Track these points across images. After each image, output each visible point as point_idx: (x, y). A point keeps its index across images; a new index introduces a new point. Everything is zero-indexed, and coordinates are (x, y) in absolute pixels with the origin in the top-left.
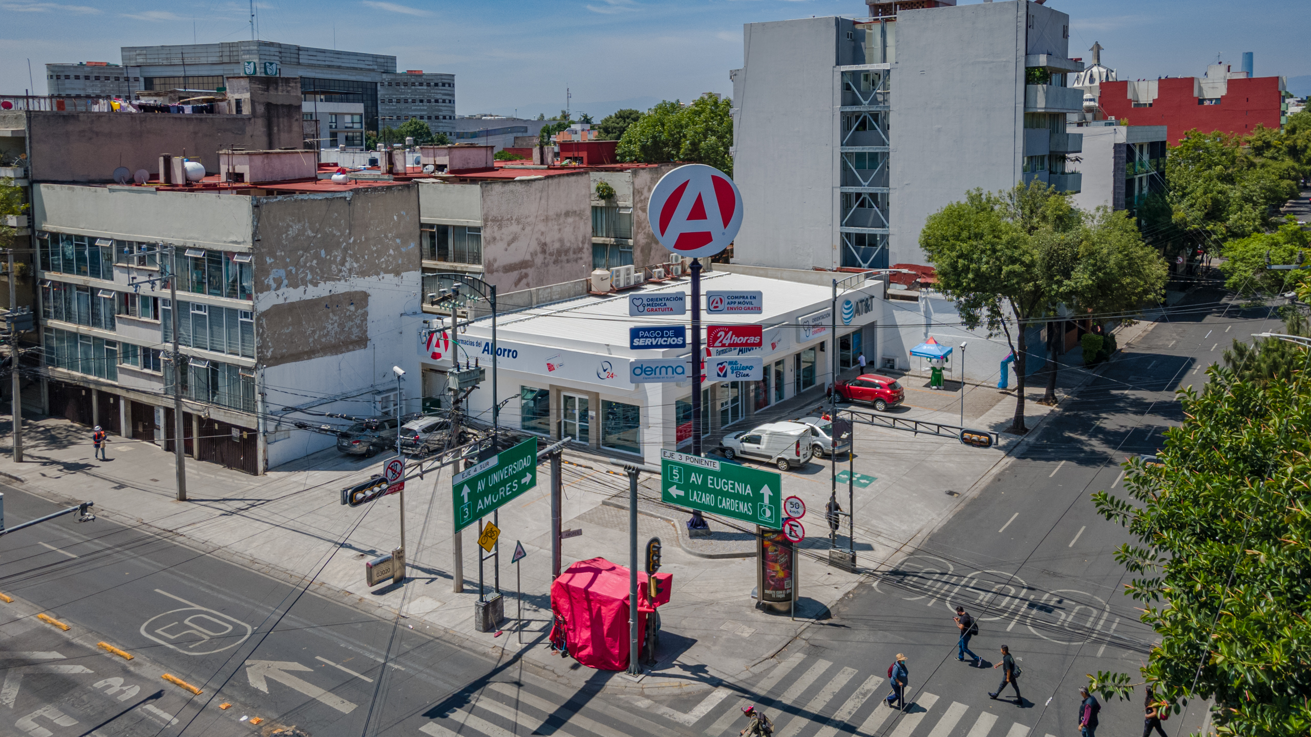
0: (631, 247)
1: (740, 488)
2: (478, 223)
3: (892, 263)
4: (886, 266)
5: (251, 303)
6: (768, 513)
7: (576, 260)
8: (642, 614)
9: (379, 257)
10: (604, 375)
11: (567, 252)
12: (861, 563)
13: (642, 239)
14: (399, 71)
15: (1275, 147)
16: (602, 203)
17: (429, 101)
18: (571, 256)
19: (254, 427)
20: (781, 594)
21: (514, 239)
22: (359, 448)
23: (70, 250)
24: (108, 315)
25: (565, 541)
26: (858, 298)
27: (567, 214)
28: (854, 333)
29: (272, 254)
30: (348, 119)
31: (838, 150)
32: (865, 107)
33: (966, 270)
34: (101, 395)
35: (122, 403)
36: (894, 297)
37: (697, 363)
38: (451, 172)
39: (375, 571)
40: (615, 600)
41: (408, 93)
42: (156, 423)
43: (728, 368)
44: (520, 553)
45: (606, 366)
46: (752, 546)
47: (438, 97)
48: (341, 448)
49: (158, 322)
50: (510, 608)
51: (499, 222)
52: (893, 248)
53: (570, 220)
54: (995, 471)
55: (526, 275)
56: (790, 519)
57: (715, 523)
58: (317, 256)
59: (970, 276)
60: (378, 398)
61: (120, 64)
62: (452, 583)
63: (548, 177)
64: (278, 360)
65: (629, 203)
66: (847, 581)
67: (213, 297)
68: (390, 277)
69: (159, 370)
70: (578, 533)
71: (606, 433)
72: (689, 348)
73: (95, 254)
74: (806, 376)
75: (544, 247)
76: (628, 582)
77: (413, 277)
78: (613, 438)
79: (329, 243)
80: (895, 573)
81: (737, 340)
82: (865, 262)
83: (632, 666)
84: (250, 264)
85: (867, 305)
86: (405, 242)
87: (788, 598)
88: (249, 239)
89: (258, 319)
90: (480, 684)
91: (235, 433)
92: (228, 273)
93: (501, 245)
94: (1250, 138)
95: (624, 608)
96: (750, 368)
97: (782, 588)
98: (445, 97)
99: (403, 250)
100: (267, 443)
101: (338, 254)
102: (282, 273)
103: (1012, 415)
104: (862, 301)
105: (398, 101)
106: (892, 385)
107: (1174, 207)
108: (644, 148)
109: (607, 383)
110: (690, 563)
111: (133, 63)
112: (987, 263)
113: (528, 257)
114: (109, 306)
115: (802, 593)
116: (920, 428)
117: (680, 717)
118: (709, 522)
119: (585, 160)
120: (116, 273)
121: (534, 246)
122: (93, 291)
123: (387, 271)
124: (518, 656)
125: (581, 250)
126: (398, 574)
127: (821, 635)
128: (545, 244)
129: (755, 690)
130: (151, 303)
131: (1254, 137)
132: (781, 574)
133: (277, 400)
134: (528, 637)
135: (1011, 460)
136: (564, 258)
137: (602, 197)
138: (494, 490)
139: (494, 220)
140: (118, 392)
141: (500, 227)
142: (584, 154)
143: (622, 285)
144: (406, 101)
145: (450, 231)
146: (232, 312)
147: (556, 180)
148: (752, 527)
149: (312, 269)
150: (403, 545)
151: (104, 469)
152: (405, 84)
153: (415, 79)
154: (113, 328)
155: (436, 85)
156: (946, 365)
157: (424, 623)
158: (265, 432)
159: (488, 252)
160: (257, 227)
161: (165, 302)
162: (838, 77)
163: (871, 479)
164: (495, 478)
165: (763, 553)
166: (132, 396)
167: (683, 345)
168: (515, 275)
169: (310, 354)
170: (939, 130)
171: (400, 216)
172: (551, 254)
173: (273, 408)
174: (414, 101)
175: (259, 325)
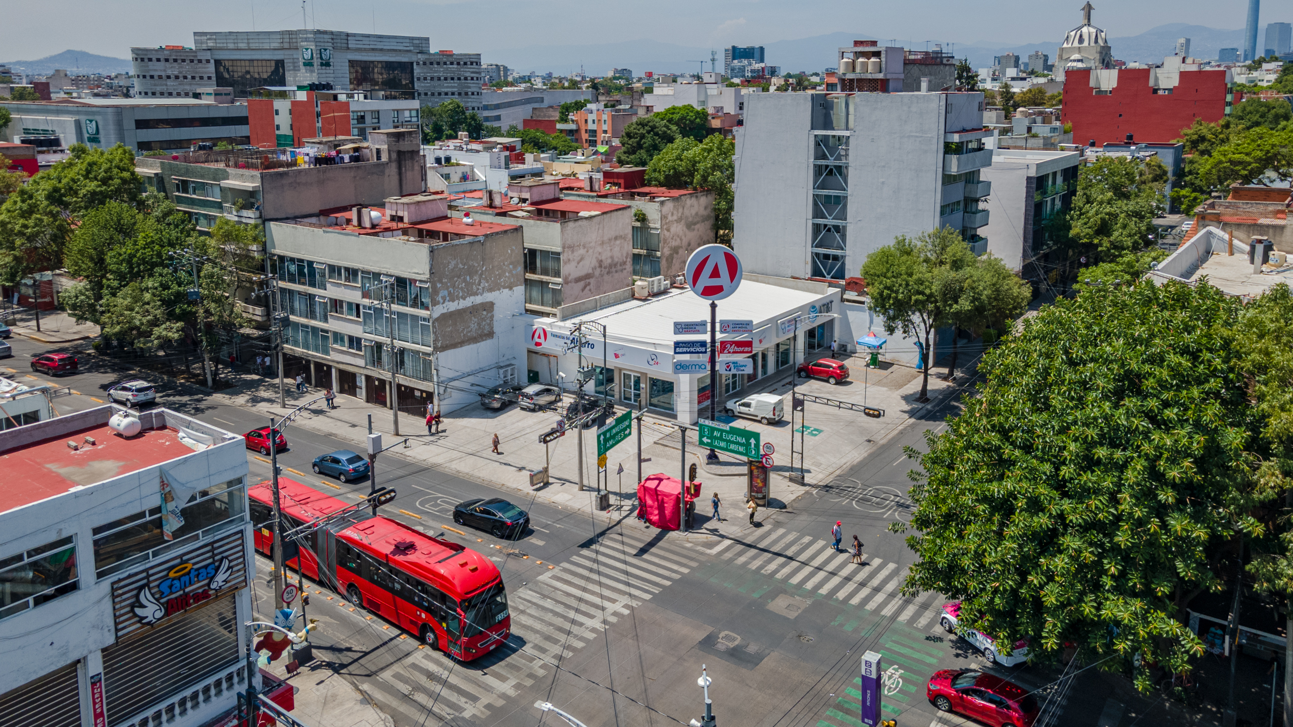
0: (659, 258)
1: (739, 439)
2: (559, 250)
3: (846, 277)
4: (843, 277)
5: (429, 313)
6: (753, 452)
7: (622, 271)
8: (686, 503)
9: (500, 279)
10: (652, 362)
11: (615, 265)
12: (807, 480)
13: (667, 251)
14: (432, 51)
15: (1209, 141)
16: (638, 224)
17: (459, 79)
18: (619, 268)
19: (431, 390)
20: (760, 495)
21: (582, 259)
22: (496, 405)
23: (293, 268)
24: (322, 313)
25: (643, 464)
26: (821, 303)
27: (616, 238)
28: (819, 326)
29: (441, 282)
30: (407, 114)
31: (811, 193)
32: (831, 162)
33: (889, 297)
34: (317, 364)
35: (333, 371)
36: (848, 301)
37: (713, 361)
38: (532, 204)
39: (535, 478)
40: (672, 495)
41: (440, 72)
42: (358, 384)
43: (732, 365)
44: (621, 470)
45: (654, 357)
46: (745, 470)
47: (467, 74)
48: (483, 404)
49: (361, 320)
50: (612, 500)
51: (572, 248)
52: (848, 266)
53: (618, 242)
54: (900, 428)
55: (589, 284)
56: (766, 455)
57: (723, 456)
58: (465, 281)
59: (891, 302)
60: (501, 371)
61: (194, 48)
62: (577, 487)
63: (603, 213)
64: (444, 348)
65: (658, 225)
66: (800, 490)
67: (400, 307)
68: (506, 291)
69: (361, 350)
70: (649, 460)
71: (651, 397)
72: (709, 354)
73: (312, 271)
74: (783, 356)
75: (600, 262)
76: (680, 486)
77: (520, 290)
78: (655, 401)
79: (471, 272)
80: (826, 486)
81: (737, 349)
82: (828, 274)
83: (682, 527)
84: (427, 288)
85: (828, 307)
86: (515, 267)
87: (764, 497)
88: (427, 272)
89: (433, 323)
90: (603, 534)
91: (417, 394)
92: (411, 292)
93: (574, 264)
94: (1189, 131)
95: (678, 499)
96: (745, 366)
97: (761, 492)
98: (473, 75)
99: (514, 272)
100: (440, 400)
101: (476, 278)
102: (446, 293)
103: (920, 388)
104: (824, 305)
105: (432, 79)
106: (841, 367)
107: (1073, 223)
108: (667, 177)
109: (654, 368)
110: (709, 479)
111: (204, 46)
112: (903, 293)
113: (590, 271)
114: (323, 307)
115: (772, 496)
116: (842, 405)
117: (708, 551)
118: (719, 455)
119: (622, 185)
120: (328, 286)
121: (594, 263)
122: (311, 297)
123: (504, 288)
124: (619, 522)
125: (625, 263)
126: (545, 480)
127: (782, 517)
128: (601, 261)
129: (745, 541)
130: (354, 307)
131: (1192, 131)
132: (761, 485)
133: (445, 374)
134: (624, 514)
135: (913, 420)
136: (613, 270)
137: (638, 220)
138: (613, 437)
139: (569, 247)
140: (331, 364)
141: (573, 252)
142: (622, 181)
143: (655, 290)
144: (439, 79)
145: (538, 254)
146: (415, 318)
147: (609, 215)
148: (745, 459)
149: (462, 289)
150: (548, 464)
151: (333, 413)
152: (438, 63)
153: (447, 58)
154: (326, 321)
155: (465, 64)
156: (880, 351)
157: (567, 506)
158: (439, 394)
159: (565, 269)
160: (432, 265)
161: (364, 307)
162: (812, 139)
163: (820, 431)
164: (614, 431)
165: (751, 472)
166: (341, 367)
167: (705, 352)
168: (582, 284)
169: (461, 344)
170: (883, 183)
171: (512, 250)
172: (605, 268)
173: (442, 379)
174: (446, 79)
175: (434, 327)
